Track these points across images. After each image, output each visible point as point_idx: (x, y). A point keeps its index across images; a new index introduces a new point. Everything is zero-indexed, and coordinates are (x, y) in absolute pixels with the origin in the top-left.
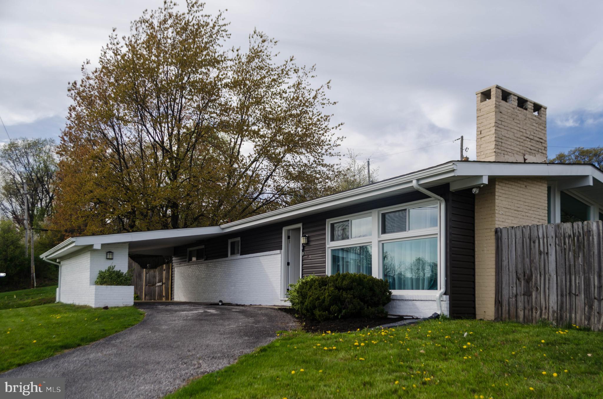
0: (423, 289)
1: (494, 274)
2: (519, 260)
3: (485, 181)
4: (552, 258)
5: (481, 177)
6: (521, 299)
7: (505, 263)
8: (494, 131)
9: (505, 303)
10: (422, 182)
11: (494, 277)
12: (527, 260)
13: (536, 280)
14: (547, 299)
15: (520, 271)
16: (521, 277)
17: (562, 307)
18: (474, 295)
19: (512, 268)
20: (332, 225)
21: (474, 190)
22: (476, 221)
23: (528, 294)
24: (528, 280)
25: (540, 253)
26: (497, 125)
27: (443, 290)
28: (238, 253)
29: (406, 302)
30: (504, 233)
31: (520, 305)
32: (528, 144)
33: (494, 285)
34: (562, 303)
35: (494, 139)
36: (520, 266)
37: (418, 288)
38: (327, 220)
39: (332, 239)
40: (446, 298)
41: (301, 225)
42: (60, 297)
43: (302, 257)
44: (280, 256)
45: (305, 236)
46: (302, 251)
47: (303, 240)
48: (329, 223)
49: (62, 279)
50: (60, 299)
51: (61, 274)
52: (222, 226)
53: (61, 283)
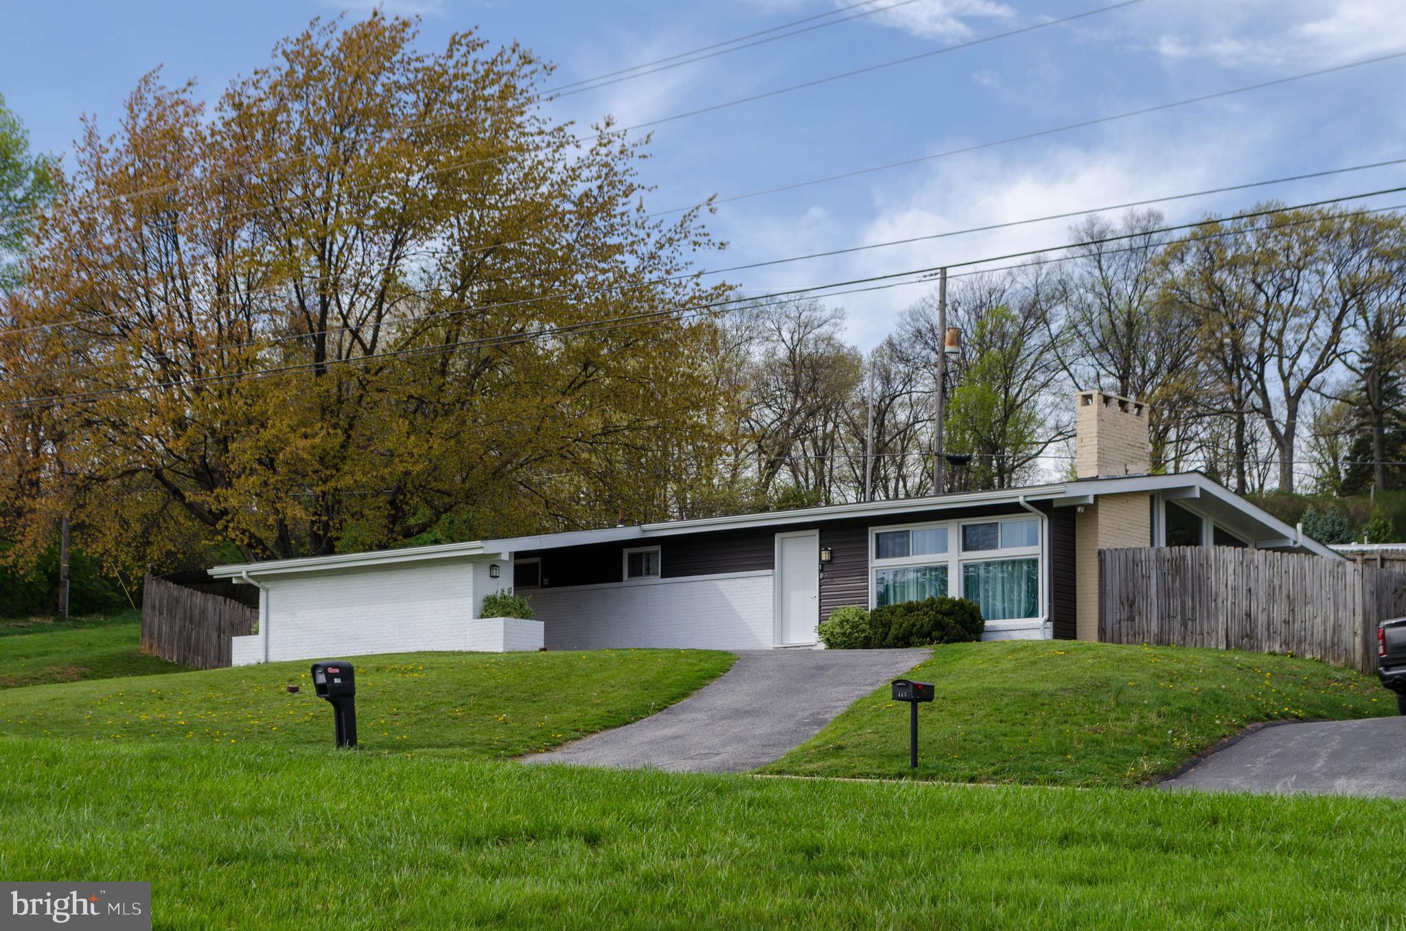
0: (1019, 617)
1: (1097, 599)
2: (1123, 583)
3: (1091, 501)
4: (1153, 582)
5: (1086, 497)
6: (1124, 624)
7: (1108, 588)
8: (1096, 442)
9: (1109, 630)
10: (1029, 499)
11: (1097, 603)
12: (1131, 584)
13: (1139, 604)
14: (1149, 622)
15: (1124, 596)
16: (1125, 601)
17: (1162, 630)
18: (1075, 623)
19: (1116, 593)
20: (878, 535)
21: (1079, 509)
22: (1077, 540)
23: (1131, 619)
24: (1131, 605)
25: (1143, 576)
26: (1101, 434)
27: (1046, 616)
28: (657, 574)
29: (999, 634)
30: (1108, 555)
31: (1124, 631)
32: (1129, 452)
33: (1097, 611)
34: (1162, 626)
35: (1096, 450)
36: (1123, 590)
37: (1012, 617)
38: (870, 528)
39: (878, 556)
40: (1050, 624)
41: (816, 532)
42: (267, 652)
43: (820, 580)
44: (770, 579)
45: (826, 550)
46: (821, 571)
47: (825, 556)
48: (873, 532)
49: (272, 616)
50: (267, 656)
51: (271, 606)
52: (646, 527)
53: (271, 624)
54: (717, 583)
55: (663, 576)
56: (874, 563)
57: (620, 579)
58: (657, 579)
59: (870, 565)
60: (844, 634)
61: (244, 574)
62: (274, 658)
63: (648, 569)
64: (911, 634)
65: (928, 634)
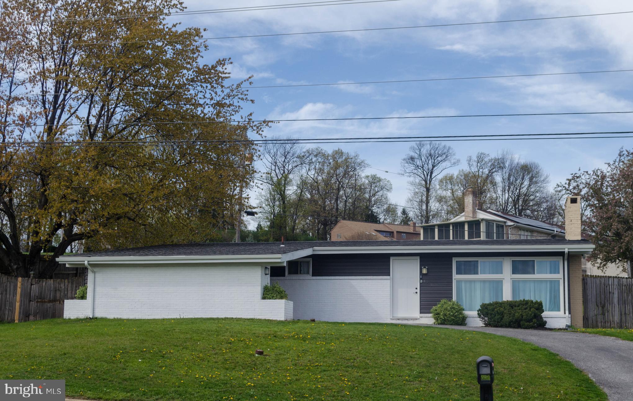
1: (582, 303)
2: (598, 295)
4: (616, 296)
6: (599, 317)
8: (580, 222)
9: (590, 319)
11: (582, 305)
12: (603, 296)
13: (607, 307)
14: (613, 316)
16: (599, 304)
17: (621, 321)
20: (458, 262)
23: (603, 314)
24: (603, 307)
25: (610, 293)
30: (589, 280)
31: (599, 322)
33: (583, 309)
34: (621, 318)
35: (580, 227)
36: (598, 299)
38: (453, 259)
39: (457, 273)
40: (570, 316)
41: (418, 258)
42: (93, 310)
43: (420, 283)
44: (389, 281)
45: (425, 268)
46: (421, 279)
47: (425, 271)
48: (455, 260)
49: (98, 289)
50: (93, 313)
51: (96, 283)
52: (316, 248)
53: (96, 294)
54: (352, 281)
55: (313, 276)
56: (456, 277)
57: (284, 276)
58: (310, 277)
59: (453, 278)
60: (453, 316)
61: (86, 263)
62: (98, 315)
63: (301, 271)
64: (521, 320)
65: (530, 321)
